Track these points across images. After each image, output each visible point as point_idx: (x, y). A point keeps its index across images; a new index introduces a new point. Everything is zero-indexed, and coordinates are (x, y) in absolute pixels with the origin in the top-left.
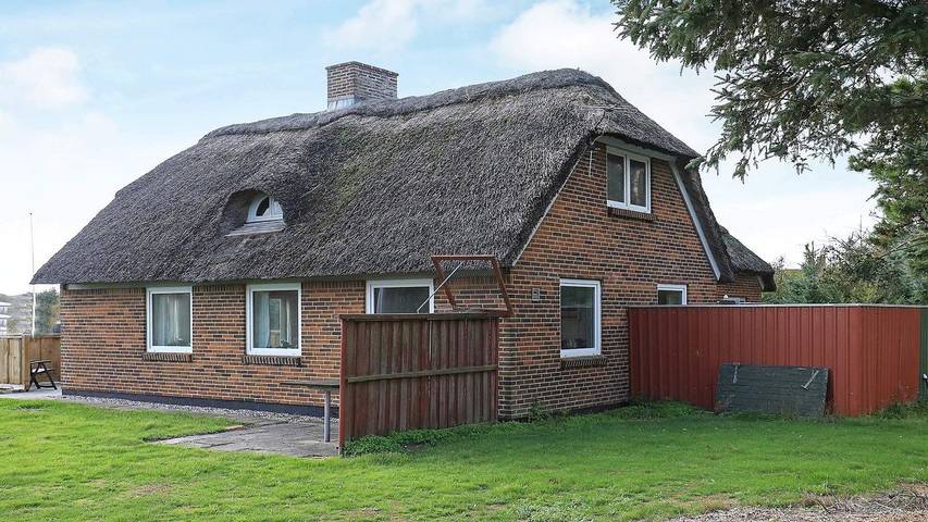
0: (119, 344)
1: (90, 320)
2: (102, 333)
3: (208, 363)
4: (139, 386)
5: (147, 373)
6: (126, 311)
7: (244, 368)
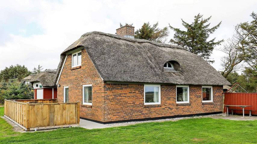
0: (134, 103)
1: (120, 95)
2: (126, 99)
3: (166, 107)
4: (143, 116)
5: (145, 111)
6: (137, 92)
7: (176, 107)
